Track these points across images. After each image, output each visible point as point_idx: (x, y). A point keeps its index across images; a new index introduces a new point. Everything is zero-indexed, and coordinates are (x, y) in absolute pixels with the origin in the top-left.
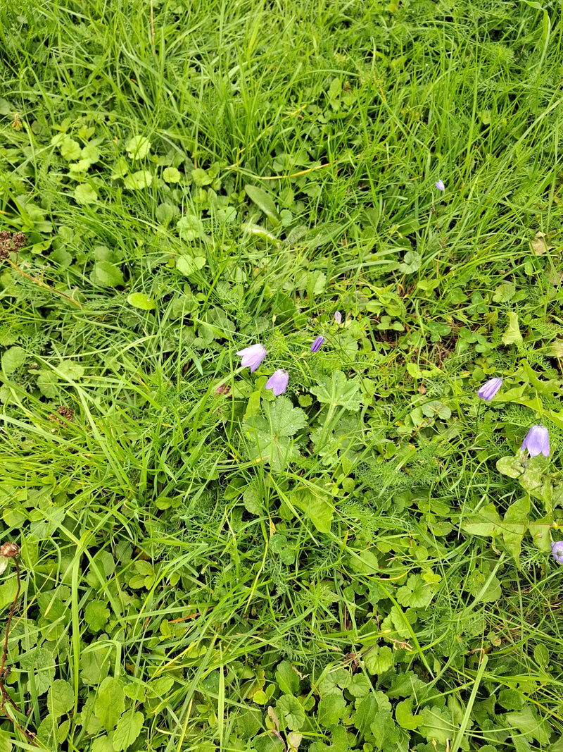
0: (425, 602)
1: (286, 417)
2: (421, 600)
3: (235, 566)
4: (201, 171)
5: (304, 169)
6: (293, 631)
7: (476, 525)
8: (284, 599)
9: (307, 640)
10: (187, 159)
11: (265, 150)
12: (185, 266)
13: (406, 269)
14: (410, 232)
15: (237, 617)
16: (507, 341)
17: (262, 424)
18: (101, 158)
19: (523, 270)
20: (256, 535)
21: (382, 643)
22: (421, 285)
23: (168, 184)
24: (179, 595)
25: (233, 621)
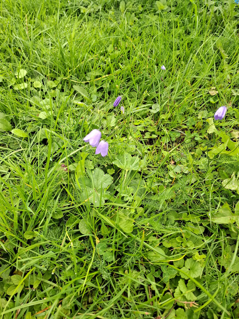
0: (199, 273)
1: (101, 179)
2: (196, 273)
3: (74, 266)
4: (51, 82)
5: (100, 76)
6: (117, 307)
7: (219, 218)
8: (109, 287)
9: (127, 313)
10: (45, 78)
11: (81, 71)
12: (42, 115)
13: (153, 111)
14: (153, 98)
15: (79, 304)
16: (210, 132)
17: (87, 182)
18: (3, 80)
19: (209, 102)
20: (88, 247)
21: (176, 307)
22: (162, 117)
23: (36, 88)
24: (39, 294)
25: (76, 308)
